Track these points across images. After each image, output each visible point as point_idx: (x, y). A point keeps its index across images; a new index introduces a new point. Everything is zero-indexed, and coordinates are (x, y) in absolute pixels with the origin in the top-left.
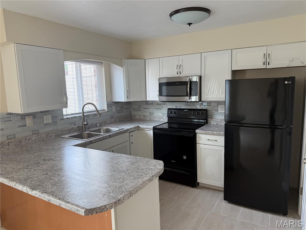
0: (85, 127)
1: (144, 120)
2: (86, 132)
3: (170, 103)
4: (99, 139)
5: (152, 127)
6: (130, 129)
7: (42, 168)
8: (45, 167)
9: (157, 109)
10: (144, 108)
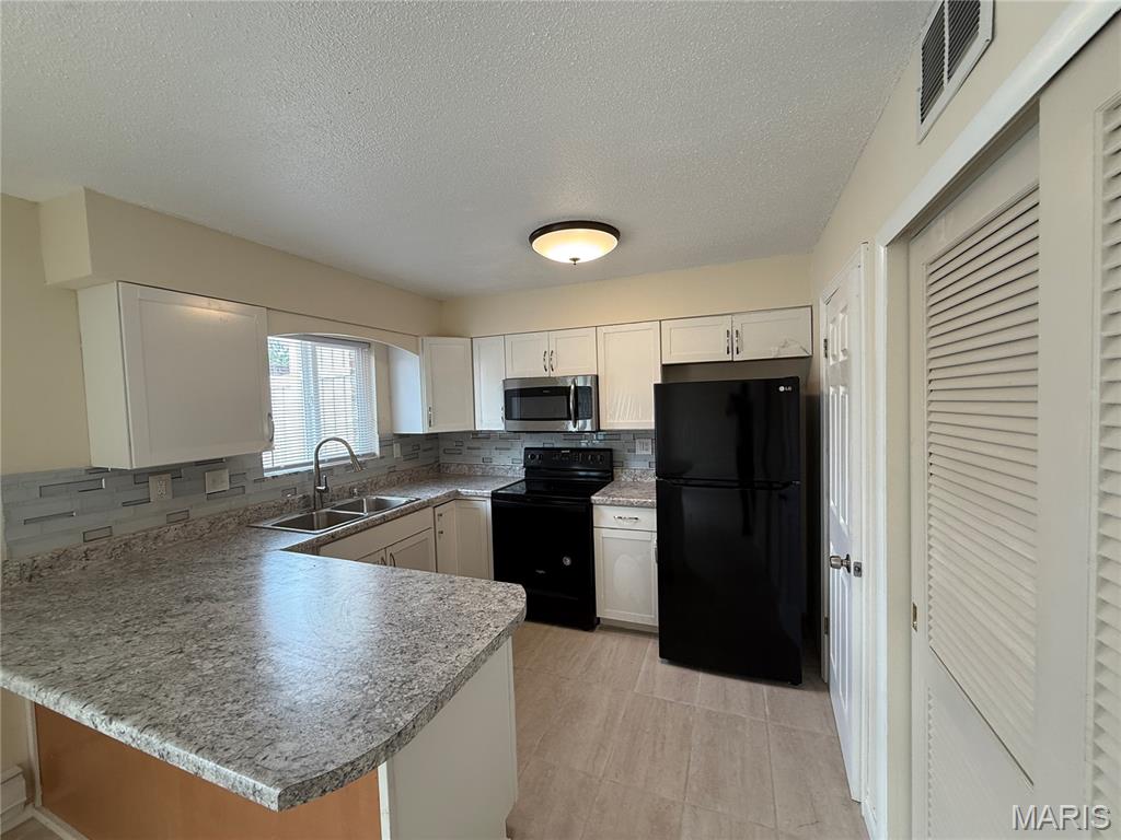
0: (321, 498)
1: (470, 476)
2: (324, 510)
3: (529, 435)
4: (356, 527)
5: (488, 492)
6: (437, 498)
7: (172, 627)
8: (180, 626)
9: (501, 449)
10: (469, 448)
